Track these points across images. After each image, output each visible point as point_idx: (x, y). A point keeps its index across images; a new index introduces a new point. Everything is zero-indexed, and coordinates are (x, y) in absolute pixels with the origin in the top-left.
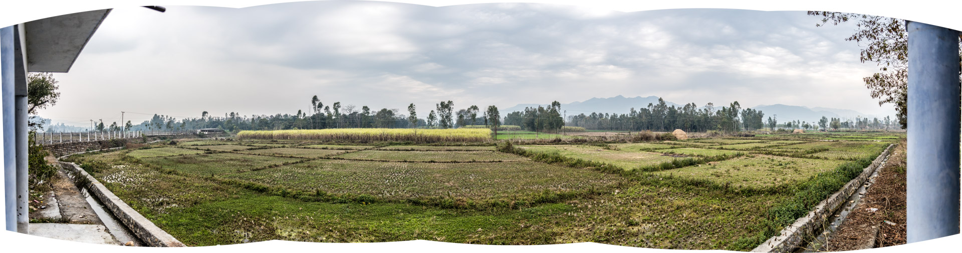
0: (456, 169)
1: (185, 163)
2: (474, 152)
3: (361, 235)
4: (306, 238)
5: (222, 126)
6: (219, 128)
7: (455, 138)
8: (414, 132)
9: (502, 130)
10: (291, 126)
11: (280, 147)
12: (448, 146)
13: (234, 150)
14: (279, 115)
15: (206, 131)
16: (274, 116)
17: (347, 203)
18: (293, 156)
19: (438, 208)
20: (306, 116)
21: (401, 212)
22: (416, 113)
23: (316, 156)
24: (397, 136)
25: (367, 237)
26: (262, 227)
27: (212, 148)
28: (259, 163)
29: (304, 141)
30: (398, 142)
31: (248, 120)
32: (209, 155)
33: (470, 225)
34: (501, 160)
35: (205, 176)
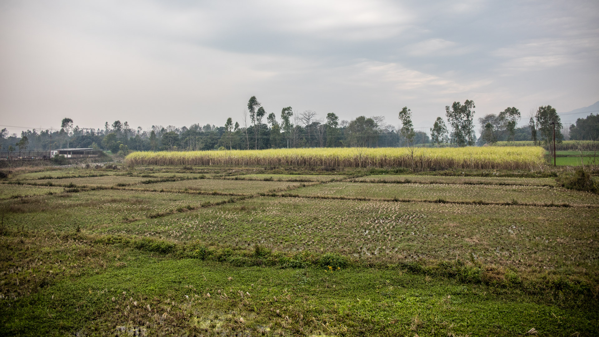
0: (483, 215)
1: (23, 212)
2: (514, 187)
3: (325, 323)
4: (239, 330)
5: (99, 145)
6: (94, 147)
7: (478, 163)
8: (410, 154)
9: (566, 148)
10: (214, 144)
11: (196, 179)
12: (466, 175)
13: (120, 185)
14: (196, 127)
15: (69, 152)
16: (188, 127)
17: (303, 268)
18: (218, 192)
19: (454, 281)
20: (240, 127)
21: (390, 284)
22: (413, 123)
23: (254, 192)
24: (382, 160)
25: (335, 326)
26: (165, 315)
27: (79, 182)
28: (162, 205)
29: (235, 169)
30: (384, 169)
31: (144, 134)
32: (73, 194)
33: (513, 319)
34: (567, 203)
35: (63, 233)
